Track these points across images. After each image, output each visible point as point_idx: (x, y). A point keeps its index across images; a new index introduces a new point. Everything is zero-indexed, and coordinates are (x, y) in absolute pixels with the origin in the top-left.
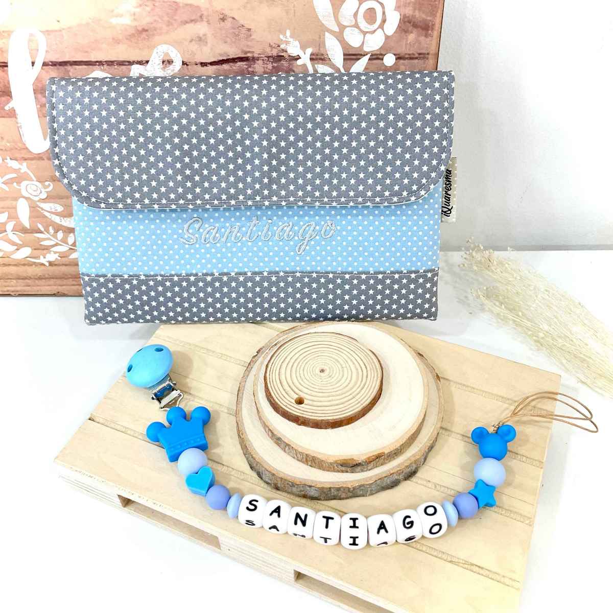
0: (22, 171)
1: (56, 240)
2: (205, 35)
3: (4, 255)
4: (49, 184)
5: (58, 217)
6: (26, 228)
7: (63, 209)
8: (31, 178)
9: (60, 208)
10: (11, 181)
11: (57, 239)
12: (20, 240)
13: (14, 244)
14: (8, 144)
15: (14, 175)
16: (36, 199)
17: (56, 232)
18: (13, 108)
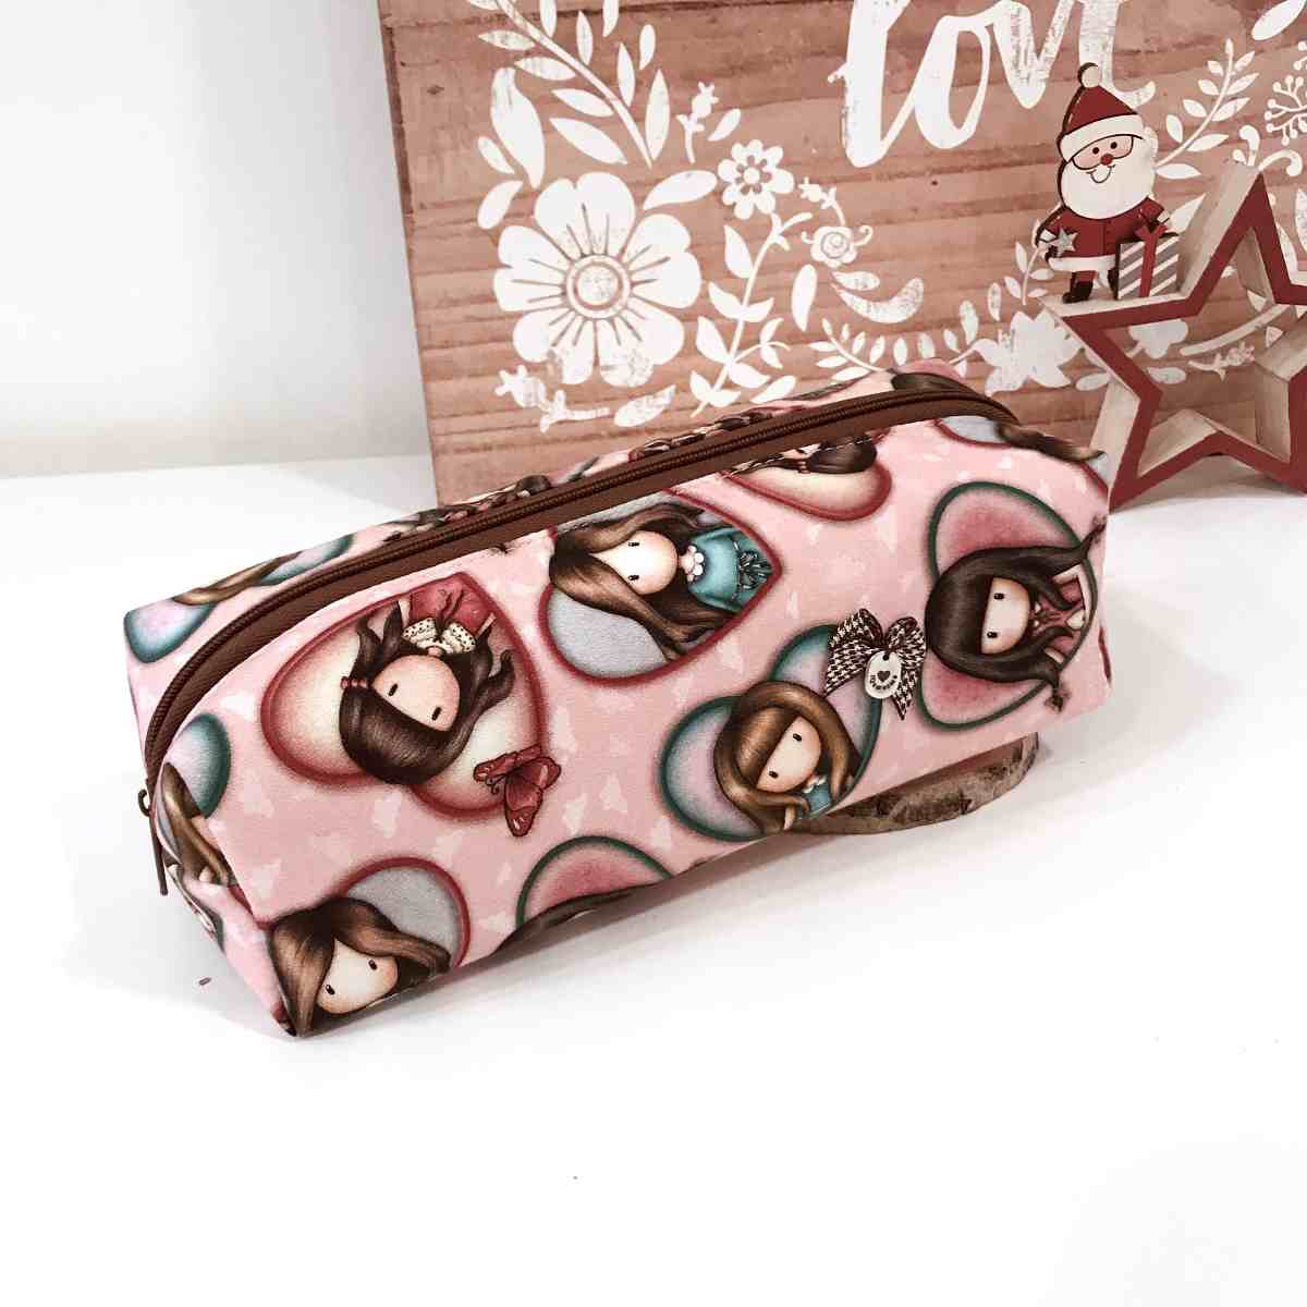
0: (824, 206)
1: (846, 355)
3: (740, 397)
4: (867, 230)
5: (865, 301)
6: (799, 330)
7: (878, 283)
8: (837, 217)
9: (873, 282)
10: (801, 227)
11: (850, 352)
12: (781, 362)
13: (764, 368)
14: (814, 151)
15: (805, 216)
16: (834, 264)
17: (853, 336)
18: (842, 78)
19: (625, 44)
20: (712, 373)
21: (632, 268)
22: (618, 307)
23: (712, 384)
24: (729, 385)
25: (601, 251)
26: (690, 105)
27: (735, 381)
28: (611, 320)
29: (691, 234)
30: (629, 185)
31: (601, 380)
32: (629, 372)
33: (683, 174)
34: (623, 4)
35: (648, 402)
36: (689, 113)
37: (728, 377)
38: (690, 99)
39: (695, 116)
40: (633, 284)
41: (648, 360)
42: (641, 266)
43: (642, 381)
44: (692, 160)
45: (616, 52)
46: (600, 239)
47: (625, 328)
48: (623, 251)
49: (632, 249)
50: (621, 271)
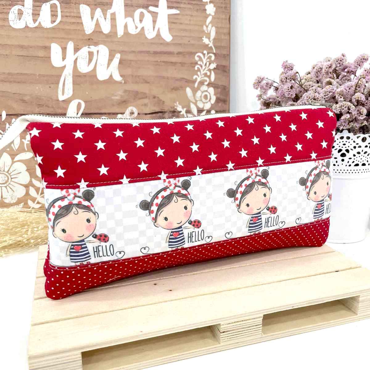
2: (147, 103)
3: (41, 206)
19: (8, 123)
20: (34, 200)
21: (11, 174)
22: (8, 184)
23: (34, 203)
24: (38, 203)
25: (3, 170)
26: (25, 137)
27: (40, 201)
28: (6, 187)
29: (27, 167)
30: (10, 155)
31: (3, 201)
32: (11, 199)
33: (24, 153)
34: (7, 114)
35: (16, 207)
36: (25, 139)
37: (38, 201)
38: (25, 136)
39: (27, 140)
40: (11, 178)
41: (16, 196)
42: (13, 174)
43: (15, 201)
44: (26, 150)
45: (6, 124)
46: (3, 168)
47: (10, 189)
48: (9, 170)
49: (11, 170)
50: (8, 175)
